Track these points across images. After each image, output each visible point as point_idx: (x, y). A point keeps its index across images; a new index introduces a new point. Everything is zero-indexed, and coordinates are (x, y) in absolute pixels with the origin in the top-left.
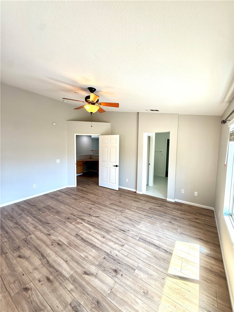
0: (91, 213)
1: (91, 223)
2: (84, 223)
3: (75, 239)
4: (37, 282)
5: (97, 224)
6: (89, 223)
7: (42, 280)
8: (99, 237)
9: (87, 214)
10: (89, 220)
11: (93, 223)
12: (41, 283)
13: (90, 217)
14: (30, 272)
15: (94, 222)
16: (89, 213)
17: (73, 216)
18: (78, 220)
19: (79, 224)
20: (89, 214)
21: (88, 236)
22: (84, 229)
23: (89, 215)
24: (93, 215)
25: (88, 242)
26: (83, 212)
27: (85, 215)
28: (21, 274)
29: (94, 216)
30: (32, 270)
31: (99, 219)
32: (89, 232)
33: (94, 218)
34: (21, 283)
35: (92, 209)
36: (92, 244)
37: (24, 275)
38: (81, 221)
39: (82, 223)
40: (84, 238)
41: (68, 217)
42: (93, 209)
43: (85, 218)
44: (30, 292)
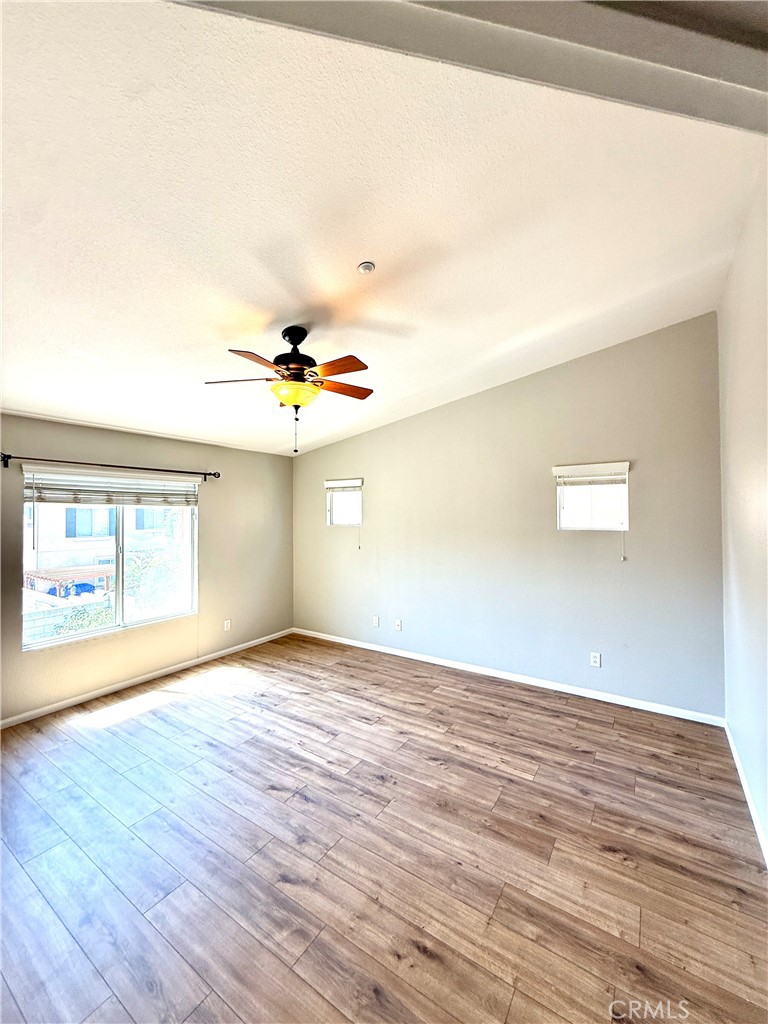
0: (298, 805)
1: (299, 765)
2: (323, 763)
3: (336, 727)
5: (280, 763)
6: (306, 765)
8: (280, 732)
9: (316, 802)
10: (305, 774)
11: (294, 765)
13: (301, 786)
15: (287, 766)
16: (310, 804)
17: (371, 789)
18: (342, 772)
19: (339, 760)
20: (306, 799)
21: (307, 732)
22: (319, 746)
23: (309, 795)
24: (289, 795)
25: (307, 723)
26: (336, 810)
27: (323, 794)
29: (287, 789)
31: (271, 780)
32: (305, 740)
33: (288, 782)
35: (294, 831)
36: (297, 720)
38: (333, 768)
39: (329, 762)
40: (314, 729)
41: (388, 784)
42: (289, 837)
43: (321, 782)
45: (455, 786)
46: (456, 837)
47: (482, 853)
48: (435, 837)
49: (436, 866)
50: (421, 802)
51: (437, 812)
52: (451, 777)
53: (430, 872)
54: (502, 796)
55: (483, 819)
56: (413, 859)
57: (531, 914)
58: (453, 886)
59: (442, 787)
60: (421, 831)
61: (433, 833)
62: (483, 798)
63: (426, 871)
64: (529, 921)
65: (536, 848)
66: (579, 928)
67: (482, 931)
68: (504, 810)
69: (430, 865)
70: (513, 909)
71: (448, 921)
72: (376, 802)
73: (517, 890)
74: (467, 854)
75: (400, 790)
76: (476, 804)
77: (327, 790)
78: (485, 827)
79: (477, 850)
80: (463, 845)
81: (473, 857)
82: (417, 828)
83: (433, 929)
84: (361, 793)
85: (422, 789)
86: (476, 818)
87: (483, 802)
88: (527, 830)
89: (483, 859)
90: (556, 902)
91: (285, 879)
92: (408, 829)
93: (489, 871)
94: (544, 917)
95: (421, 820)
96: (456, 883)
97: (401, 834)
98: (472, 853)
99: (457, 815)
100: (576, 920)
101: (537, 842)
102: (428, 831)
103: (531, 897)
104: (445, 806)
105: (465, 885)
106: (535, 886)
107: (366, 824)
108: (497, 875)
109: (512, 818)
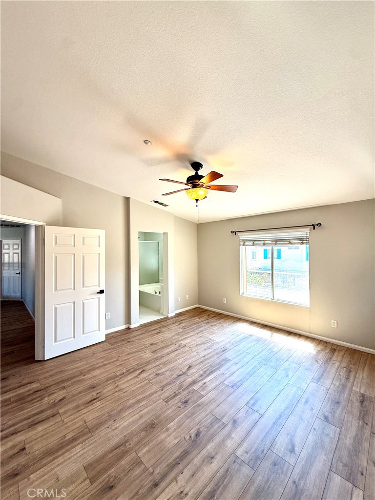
0: (177, 373)
4: (314, 411)
5: (208, 368)
7: (310, 408)
8: (236, 367)
9: (177, 378)
10: (197, 375)
12: (313, 407)
13: (189, 374)
14: (308, 422)
15: (204, 370)
17: (179, 397)
18: (195, 387)
19: (206, 387)
20: (180, 375)
23: (182, 376)
26: (169, 384)
27: (181, 380)
28: (316, 432)
29: (188, 370)
30: (304, 422)
32: (227, 375)
33: (193, 371)
34: (324, 427)
37: (315, 429)
38: (199, 384)
41: (180, 404)
43: (189, 380)
44: (326, 414)
45: (166, 438)
46: (129, 425)
47: (114, 433)
48: (134, 415)
49: (120, 412)
50: (160, 416)
51: (149, 421)
52: (176, 438)
53: (119, 409)
54: (143, 467)
55: (132, 443)
56: (128, 404)
57: (74, 439)
58: (107, 415)
59: (168, 430)
60: (141, 411)
61: (137, 415)
62: (149, 451)
63: (121, 407)
64: (72, 437)
65: (96, 464)
66: (51, 458)
67: (85, 418)
68: (132, 460)
69: (122, 409)
70: (81, 433)
71: (97, 409)
72: (169, 397)
73: (85, 440)
74: (117, 425)
75: (174, 408)
76: (145, 445)
77: (183, 382)
78: (127, 441)
79: (116, 431)
80: (122, 426)
81: (114, 428)
82: (143, 409)
83: (98, 404)
84: (177, 392)
85: (171, 419)
86: (135, 439)
87: (145, 450)
88: (109, 467)
89: (110, 432)
90: (67, 455)
91: (143, 371)
92: (146, 406)
93: (103, 432)
94: (68, 444)
95: (148, 413)
96: (108, 416)
97: (143, 403)
98: (116, 428)
99: (142, 430)
100: (54, 459)
101: (98, 468)
102: (140, 413)
103: (79, 444)
104: (152, 427)
105: (104, 419)
106: (81, 449)
107: (156, 392)
108: (99, 434)
109: (123, 462)
